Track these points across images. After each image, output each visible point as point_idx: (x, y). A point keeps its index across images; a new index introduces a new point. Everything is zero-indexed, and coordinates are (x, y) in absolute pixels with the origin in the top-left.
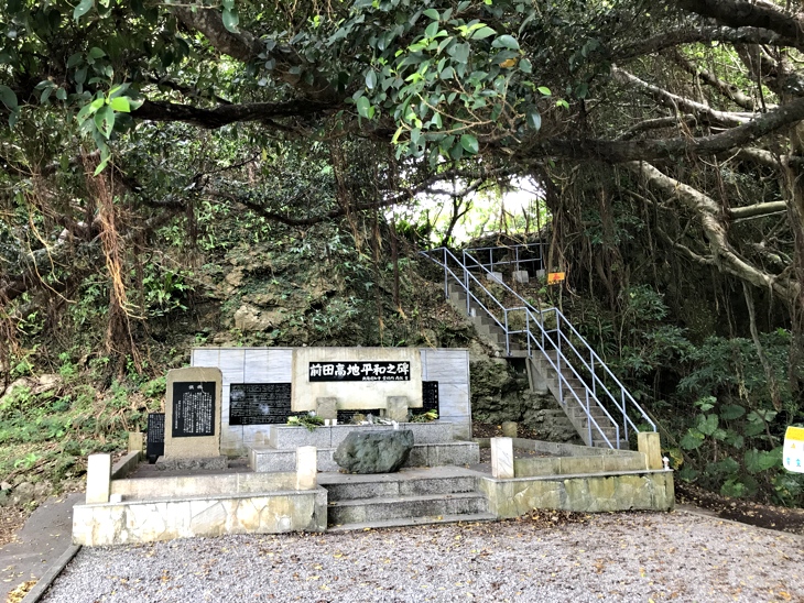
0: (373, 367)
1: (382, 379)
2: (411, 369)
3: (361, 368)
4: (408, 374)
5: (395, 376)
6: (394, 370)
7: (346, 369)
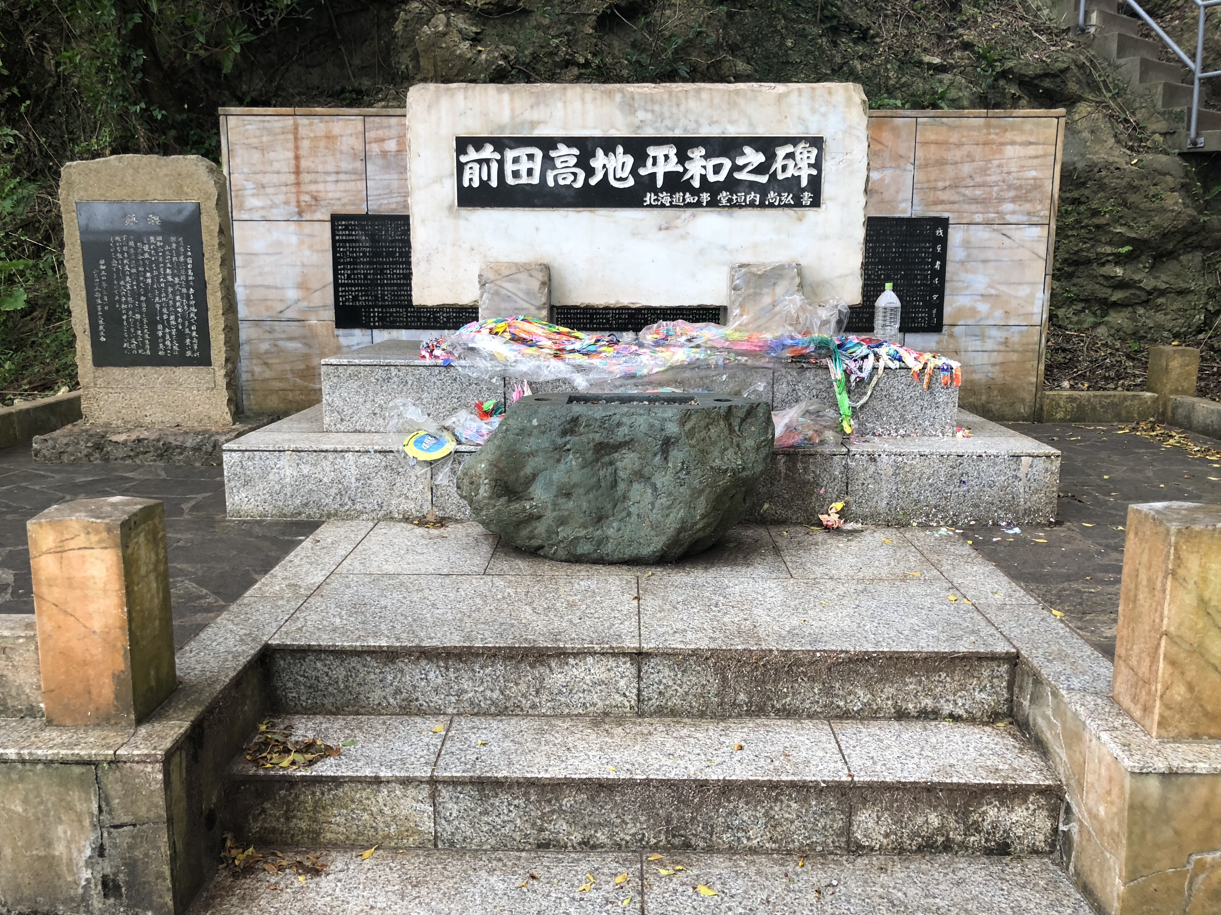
0: (683, 158)
1: (713, 203)
2: (828, 166)
3: (640, 159)
4: (815, 183)
5: (762, 190)
6: (760, 170)
7: (584, 162)
